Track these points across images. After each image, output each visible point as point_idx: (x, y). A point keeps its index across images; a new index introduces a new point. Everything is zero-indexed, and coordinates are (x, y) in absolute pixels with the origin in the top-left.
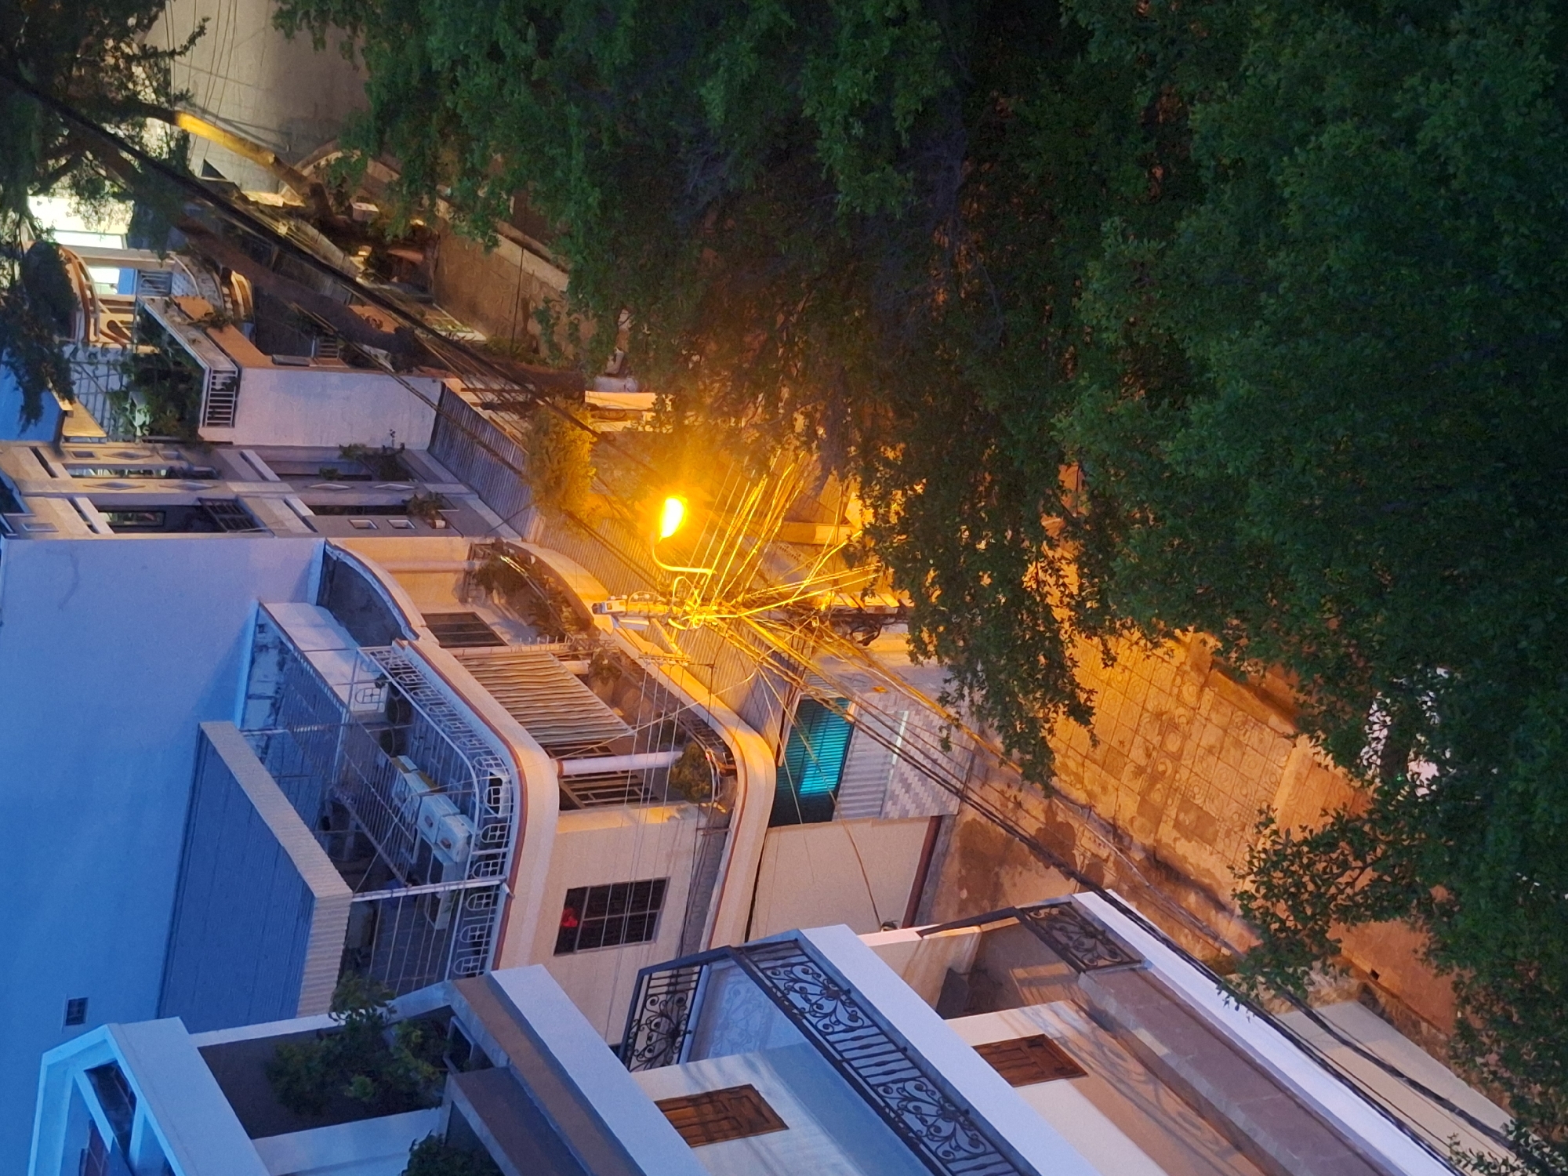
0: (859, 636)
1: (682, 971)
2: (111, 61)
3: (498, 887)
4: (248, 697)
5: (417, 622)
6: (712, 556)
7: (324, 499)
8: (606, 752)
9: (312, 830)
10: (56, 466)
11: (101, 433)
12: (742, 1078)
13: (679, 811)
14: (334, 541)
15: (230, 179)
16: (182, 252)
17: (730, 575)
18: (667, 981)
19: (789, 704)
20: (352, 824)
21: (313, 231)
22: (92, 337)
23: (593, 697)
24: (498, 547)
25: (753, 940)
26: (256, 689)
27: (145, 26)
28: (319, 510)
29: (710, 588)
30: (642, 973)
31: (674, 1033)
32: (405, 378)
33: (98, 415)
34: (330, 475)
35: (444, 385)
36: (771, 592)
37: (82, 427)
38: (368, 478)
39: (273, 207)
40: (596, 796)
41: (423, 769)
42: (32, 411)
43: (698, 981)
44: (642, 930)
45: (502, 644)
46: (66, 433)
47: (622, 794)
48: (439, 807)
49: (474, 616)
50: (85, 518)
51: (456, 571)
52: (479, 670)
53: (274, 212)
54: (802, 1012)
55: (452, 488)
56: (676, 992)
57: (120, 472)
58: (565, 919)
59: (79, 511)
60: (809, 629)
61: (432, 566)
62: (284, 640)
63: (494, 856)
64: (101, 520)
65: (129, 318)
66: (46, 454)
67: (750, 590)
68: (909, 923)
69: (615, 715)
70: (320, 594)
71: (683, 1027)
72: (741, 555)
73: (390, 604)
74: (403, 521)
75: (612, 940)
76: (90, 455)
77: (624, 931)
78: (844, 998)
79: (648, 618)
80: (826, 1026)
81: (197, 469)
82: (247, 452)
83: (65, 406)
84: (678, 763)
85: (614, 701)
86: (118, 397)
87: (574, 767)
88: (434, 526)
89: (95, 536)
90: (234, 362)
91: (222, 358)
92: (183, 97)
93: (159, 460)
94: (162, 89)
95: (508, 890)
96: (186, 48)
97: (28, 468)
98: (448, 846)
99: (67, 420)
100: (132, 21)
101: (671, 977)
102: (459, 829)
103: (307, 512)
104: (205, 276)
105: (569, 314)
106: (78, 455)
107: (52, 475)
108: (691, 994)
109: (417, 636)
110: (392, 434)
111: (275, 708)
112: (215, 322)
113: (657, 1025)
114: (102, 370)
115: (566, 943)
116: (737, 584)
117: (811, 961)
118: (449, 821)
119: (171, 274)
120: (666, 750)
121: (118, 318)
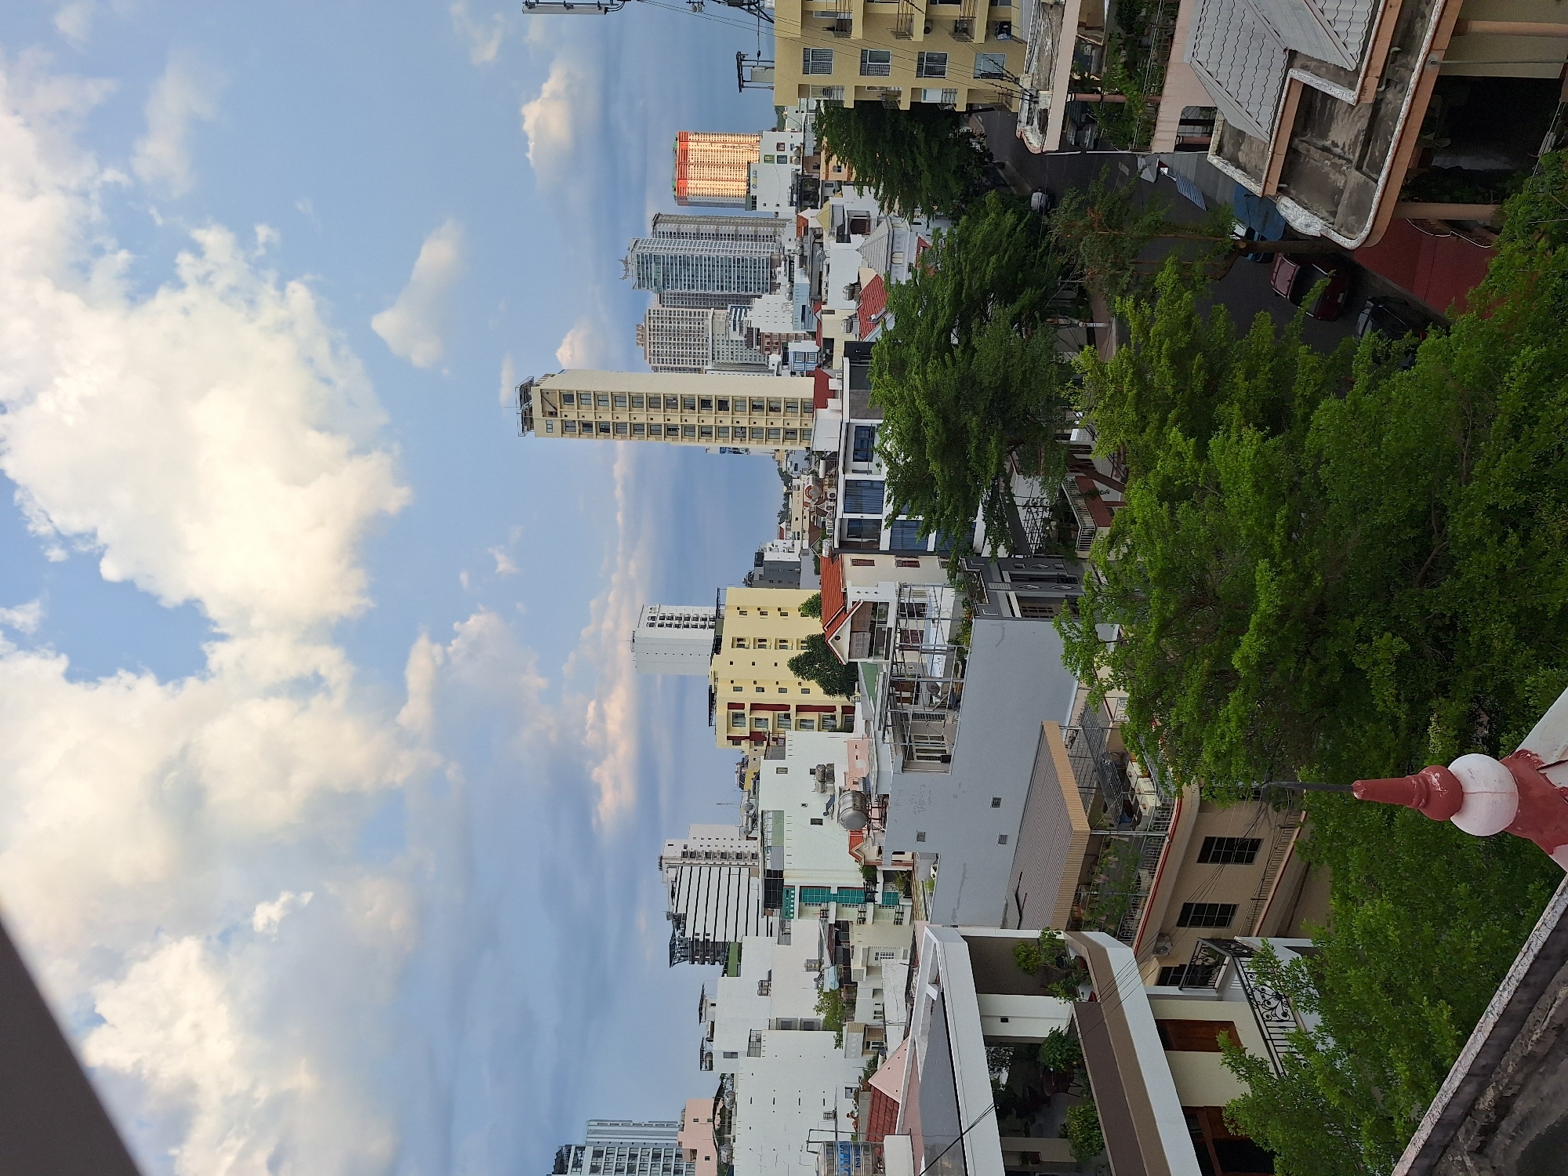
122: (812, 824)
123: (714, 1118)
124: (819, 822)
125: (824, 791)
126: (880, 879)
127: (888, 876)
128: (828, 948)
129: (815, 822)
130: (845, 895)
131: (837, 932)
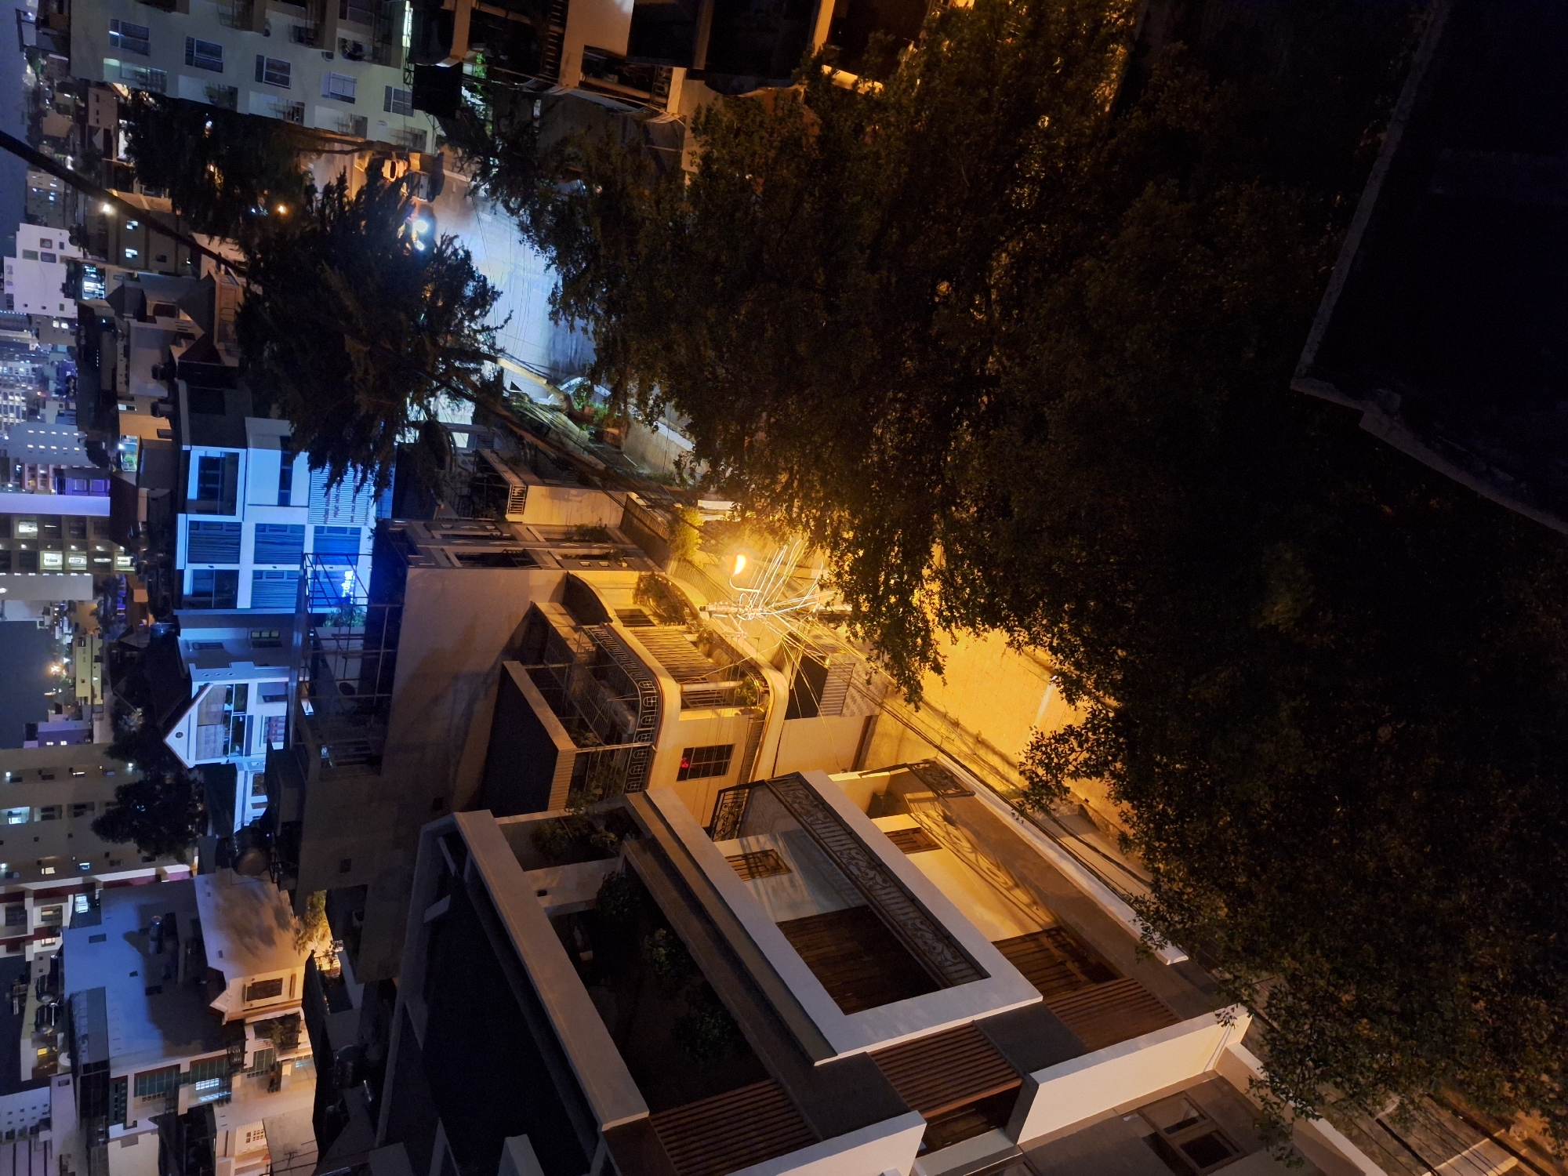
0: (832, 625)
1: (740, 791)
2: (466, 332)
3: (649, 747)
5: (611, 614)
6: (760, 583)
7: (568, 552)
8: (705, 680)
9: (557, 716)
10: (435, 534)
11: (456, 516)
12: (768, 846)
13: (740, 711)
14: (571, 572)
15: (524, 391)
17: (769, 593)
18: (733, 796)
19: (796, 658)
20: (577, 713)
21: (565, 418)
22: (454, 470)
23: (698, 652)
24: (653, 577)
25: (778, 774)
27: (484, 314)
28: (565, 557)
29: (759, 600)
30: (720, 792)
31: (735, 823)
32: (609, 492)
33: (455, 507)
34: (571, 540)
35: (628, 496)
36: (789, 602)
37: (448, 514)
38: (589, 541)
39: (545, 406)
40: (700, 703)
41: (613, 687)
43: (749, 797)
44: (720, 770)
45: (654, 625)
47: (712, 702)
48: (621, 707)
49: (640, 611)
50: (449, 560)
51: (631, 589)
52: (641, 637)
53: (543, 408)
54: (799, 813)
56: (738, 803)
58: (683, 763)
59: (447, 557)
60: (807, 621)
61: (621, 586)
62: (545, 621)
63: (648, 732)
64: (456, 561)
65: (472, 458)
66: (430, 529)
67: (778, 601)
68: (854, 769)
69: (709, 662)
70: (563, 599)
71: (741, 819)
72: (774, 584)
73: (600, 605)
74: (604, 563)
75: (706, 774)
77: (712, 770)
78: (822, 807)
79: (727, 614)
80: (811, 821)
82: (530, 527)
84: (741, 687)
85: (709, 656)
86: (466, 499)
87: (688, 688)
88: (621, 566)
90: (524, 482)
91: (518, 480)
92: (501, 350)
94: (492, 347)
95: (653, 749)
96: (502, 327)
98: (626, 726)
100: (477, 313)
101: (734, 794)
102: (631, 717)
103: (559, 558)
105: (691, 462)
107: (433, 538)
108: (745, 803)
109: (613, 621)
110: (601, 520)
112: (515, 461)
113: (727, 819)
114: (458, 485)
115: (683, 775)
116: (772, 598)
117: (805, 787)
118: (626, 713)
119: (493, 437)
120: (735, 680)
125: (160, 951)
126: (250, 1033)
127: (263, 1029)
128: (175, 1156)
130: (201, 1070)
131: (189, 1130)
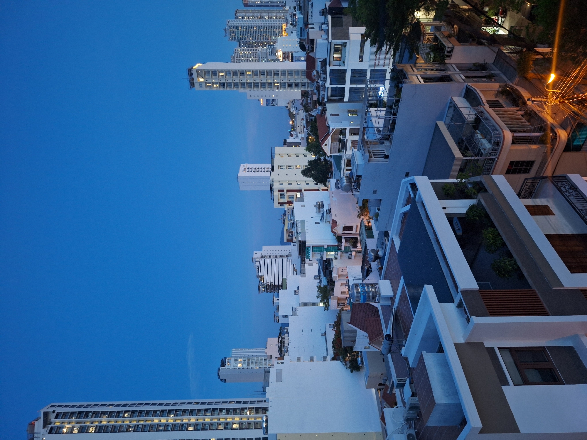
1: (535, 180)
3: (495, 159)
4: (447, 117)
5: (485, 101)
6: (561, 87)
7: (468, 75)
8: (524, 132)
9: (456, 144)
10: (414, 69)
11: (423, 62)
12: (545, 203)
13: (541, 146)
14: (469, 84)
15: (457, 3)
16: (445, 21)
17: (565, 92)
18: (531, 182)
19: (574, 123)
20: (465, 144)
21: (474, 14)
22: (424, 42)
23: (524, 119)
24: (506, 86)
25: (554, 175)
26: (449, 115)
28: (466, 77)
29: (559, 95)
30: (525, 179)
31: (531, 193)
32: (491, 47)
33: (423, 58)
34: (470, 70)
35: (499, 48)
36: (575, 96)
37: (420, 61)
38: (479, 70)
39: (466, 9)
40: (521, 141)
41: (482, 133)
42: (411, 57)
43: (538, 183)
44: (527, 171)
45: (504, 107)
46: (417, 62)
47: (527, 141)
48: (484, 141)
49: (498, 101)
50: (419, 80)
51: (495, 91)
52: (498, 113)
53: (465, 10)
54: (564, 192)
55: (497, 72)
56: (533, 185)
57: (426, 70)
58: (509, 167)
59: (418, 78)
61: (490, 89)
62: (455, 105)
63: (495, 152)
64: (422, 80)
65: (432, 37)
66: (413, 67)
67: (569, 96)
69: (529, 124)
70: (464, 95)
71: (533, 192)
72: (569, 87)
73: (479, 98)
74: (485, 80)
75: (519, 172)
76: (421, 67)
77: (522, 170)
78: (575, 190)
79: (541, 102)
80: (569, 195)
81: (442, 69)
82: (453, 65)
83: (417, 56)
84: (542, 135)
85: (529, 121)
86: (428, 54)
87: (516, 135)
88: (492, 81)
89: (420, 83)
90: (453, 45)
91: (450, 44)
93: (434, 67)
95: (497, 160)
97: (409, 69)
98: (485, 150)
99: (418, 59)
101: (533, 181)
102: (488, 146)
103: (464, 78)
104: (449, 26)
106: (419, 67)
107: (413, 71)
108: (536, 185)
109: (484, 105)
110: (485, 60)
111: (452, 119)
112: (450, 36)
113: (527, 190)
114: (425, 48)
115: (509, 172)
116: (566, 94)
117: (568, 181)
118: (486, 144)
119: (441, 26)
120: (539, 132)
121: (429, 37)
122: (316, 224)
123: (278, 344)
124: (318, 223)
125: (319, 212)
126: (343, 241)
127: (347, 240)
128: (323, 271)
129: (317, 223)
130: (330, 248)
131: (326, 265)
